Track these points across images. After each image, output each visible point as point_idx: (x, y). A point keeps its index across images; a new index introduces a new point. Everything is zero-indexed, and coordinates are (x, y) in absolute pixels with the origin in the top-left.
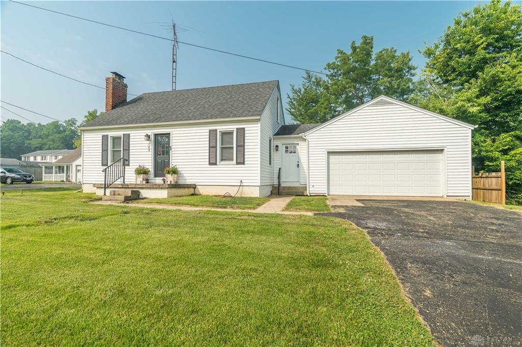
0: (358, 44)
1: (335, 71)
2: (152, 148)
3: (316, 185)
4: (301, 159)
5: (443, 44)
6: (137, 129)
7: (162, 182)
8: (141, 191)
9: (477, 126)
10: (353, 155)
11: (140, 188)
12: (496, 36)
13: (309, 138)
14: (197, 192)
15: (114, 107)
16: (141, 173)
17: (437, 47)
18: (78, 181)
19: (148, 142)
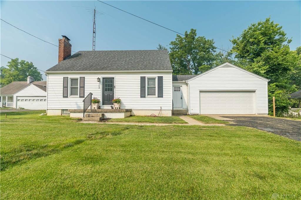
0: (188, 33)
1: (175, 46)
2: (101, 86)
3: (194, 109)
4: (184, 94)
5: (242, 38)
6: (91, 74)
7: (110, 108)
8: (105, 114)
9: (270, 80)
10: (212, 93)
11: (104, 112)
12: (268, 37)
13: (190, 83)
14: (132, 114)
15: (64, 59)
16: (96, 103)
17: (238, 39)
18: (18, 107)
19: (99, 83)
